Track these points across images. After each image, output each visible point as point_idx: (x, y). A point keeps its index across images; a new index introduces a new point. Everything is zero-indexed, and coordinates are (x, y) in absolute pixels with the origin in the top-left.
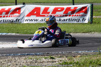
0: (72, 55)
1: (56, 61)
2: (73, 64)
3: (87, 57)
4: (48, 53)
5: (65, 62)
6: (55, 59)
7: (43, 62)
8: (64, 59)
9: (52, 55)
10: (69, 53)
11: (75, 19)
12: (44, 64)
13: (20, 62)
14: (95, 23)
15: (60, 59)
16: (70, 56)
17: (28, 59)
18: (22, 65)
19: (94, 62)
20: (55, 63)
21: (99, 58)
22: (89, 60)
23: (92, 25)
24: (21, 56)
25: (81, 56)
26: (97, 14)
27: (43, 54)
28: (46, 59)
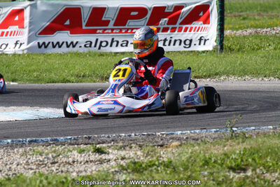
0: (157, 142)
1: (109, 160)
2: (158, 167)
3: (197, 148)
4: (89, 138)
5: (135, 163)
6: (108, 154)
7: (74, 162)
8: (132, 154)
9: (99, 143)
10: (149, 135)
11: (181, 41)
12: (77, 167)
13: (9, 163)
14: (231, 50)
15: (123, 153)
16: (151, 144)
17: (33, 154)
18: (15, 170)
19: (215, 162)
20: (108, 166)
21: (230, 148)
22: (201, 155)
23: (222, 56)
24: (12, 146)
25: (180, 145)
26: (240, 24)
27: (74, 139)
28: (83, 155)
